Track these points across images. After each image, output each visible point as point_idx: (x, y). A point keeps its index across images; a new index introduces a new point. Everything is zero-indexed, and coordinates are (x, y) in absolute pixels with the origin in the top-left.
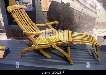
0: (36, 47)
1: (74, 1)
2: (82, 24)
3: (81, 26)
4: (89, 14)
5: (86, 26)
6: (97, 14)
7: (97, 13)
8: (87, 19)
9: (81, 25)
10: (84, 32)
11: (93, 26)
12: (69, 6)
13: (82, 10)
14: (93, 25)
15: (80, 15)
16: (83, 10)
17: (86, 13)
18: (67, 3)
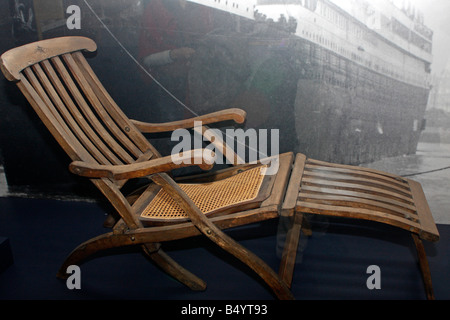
0: (132, 235)
1: (315, 8)
2: (360, 122)
3: (357, 130)
4: (395, 71)
5: (381, 131)
6: (432, 72)
7: (431, 67)
8: (382, 95)
9: (358, 127)
10: (372, 161)
11: (415, 128)
12: (294, 32)
13: (357, 53)
14: (416, 123)
15: (347, 76)
16: (360, 49)
17: (377, 67)
18: (282, 18)
